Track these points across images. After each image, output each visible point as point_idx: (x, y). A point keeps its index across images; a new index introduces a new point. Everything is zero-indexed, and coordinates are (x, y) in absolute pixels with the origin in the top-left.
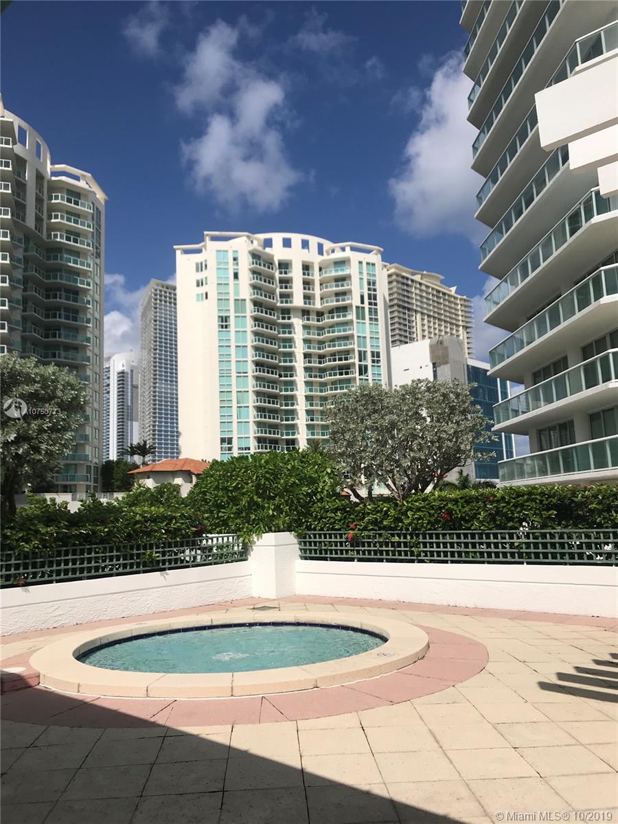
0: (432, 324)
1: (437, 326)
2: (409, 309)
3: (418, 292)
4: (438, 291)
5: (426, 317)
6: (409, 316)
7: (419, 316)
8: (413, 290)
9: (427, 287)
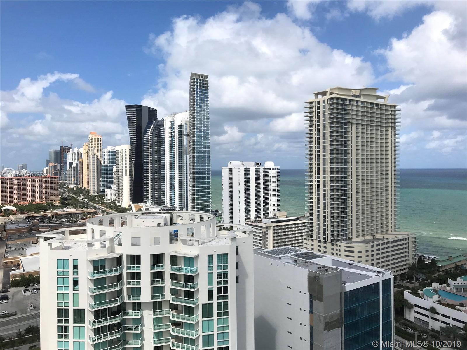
0: (365, 131)
1: (369, 131)
2: (346, 124)
3: (354, 108)
4: (372, 104)
5: (360, 127)
6: (346, 129)
7: (354, 127)
8: (350, 108)
9: (362, 102)
